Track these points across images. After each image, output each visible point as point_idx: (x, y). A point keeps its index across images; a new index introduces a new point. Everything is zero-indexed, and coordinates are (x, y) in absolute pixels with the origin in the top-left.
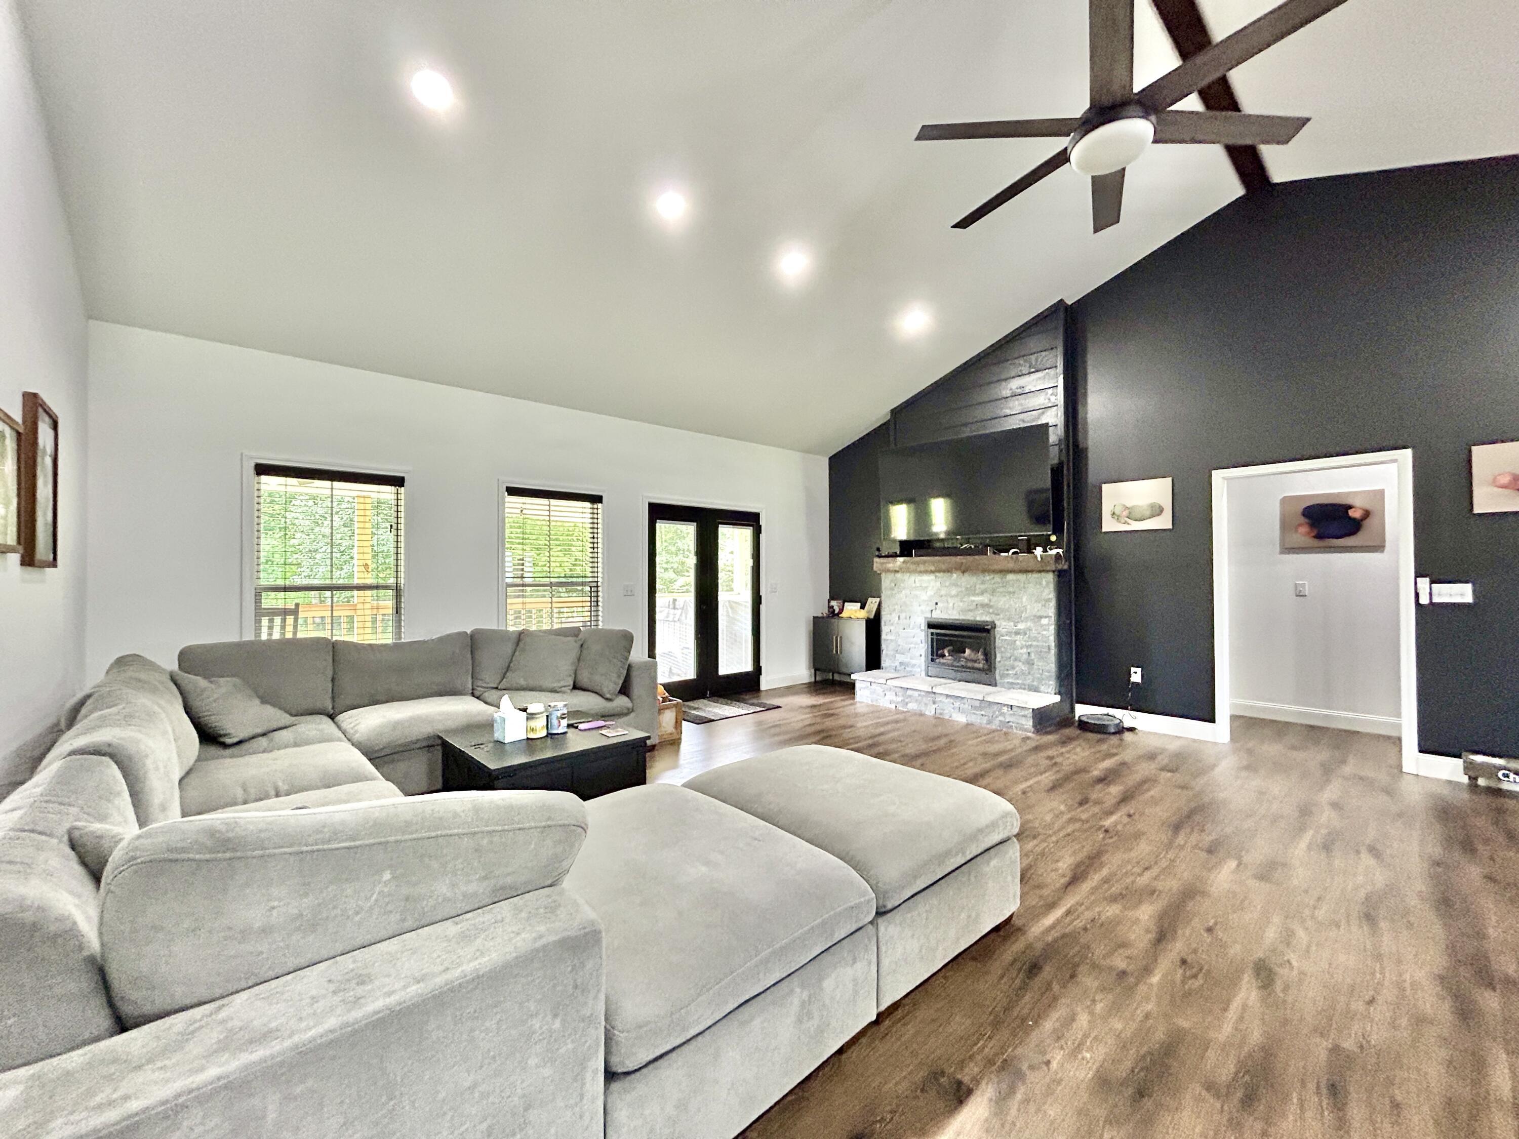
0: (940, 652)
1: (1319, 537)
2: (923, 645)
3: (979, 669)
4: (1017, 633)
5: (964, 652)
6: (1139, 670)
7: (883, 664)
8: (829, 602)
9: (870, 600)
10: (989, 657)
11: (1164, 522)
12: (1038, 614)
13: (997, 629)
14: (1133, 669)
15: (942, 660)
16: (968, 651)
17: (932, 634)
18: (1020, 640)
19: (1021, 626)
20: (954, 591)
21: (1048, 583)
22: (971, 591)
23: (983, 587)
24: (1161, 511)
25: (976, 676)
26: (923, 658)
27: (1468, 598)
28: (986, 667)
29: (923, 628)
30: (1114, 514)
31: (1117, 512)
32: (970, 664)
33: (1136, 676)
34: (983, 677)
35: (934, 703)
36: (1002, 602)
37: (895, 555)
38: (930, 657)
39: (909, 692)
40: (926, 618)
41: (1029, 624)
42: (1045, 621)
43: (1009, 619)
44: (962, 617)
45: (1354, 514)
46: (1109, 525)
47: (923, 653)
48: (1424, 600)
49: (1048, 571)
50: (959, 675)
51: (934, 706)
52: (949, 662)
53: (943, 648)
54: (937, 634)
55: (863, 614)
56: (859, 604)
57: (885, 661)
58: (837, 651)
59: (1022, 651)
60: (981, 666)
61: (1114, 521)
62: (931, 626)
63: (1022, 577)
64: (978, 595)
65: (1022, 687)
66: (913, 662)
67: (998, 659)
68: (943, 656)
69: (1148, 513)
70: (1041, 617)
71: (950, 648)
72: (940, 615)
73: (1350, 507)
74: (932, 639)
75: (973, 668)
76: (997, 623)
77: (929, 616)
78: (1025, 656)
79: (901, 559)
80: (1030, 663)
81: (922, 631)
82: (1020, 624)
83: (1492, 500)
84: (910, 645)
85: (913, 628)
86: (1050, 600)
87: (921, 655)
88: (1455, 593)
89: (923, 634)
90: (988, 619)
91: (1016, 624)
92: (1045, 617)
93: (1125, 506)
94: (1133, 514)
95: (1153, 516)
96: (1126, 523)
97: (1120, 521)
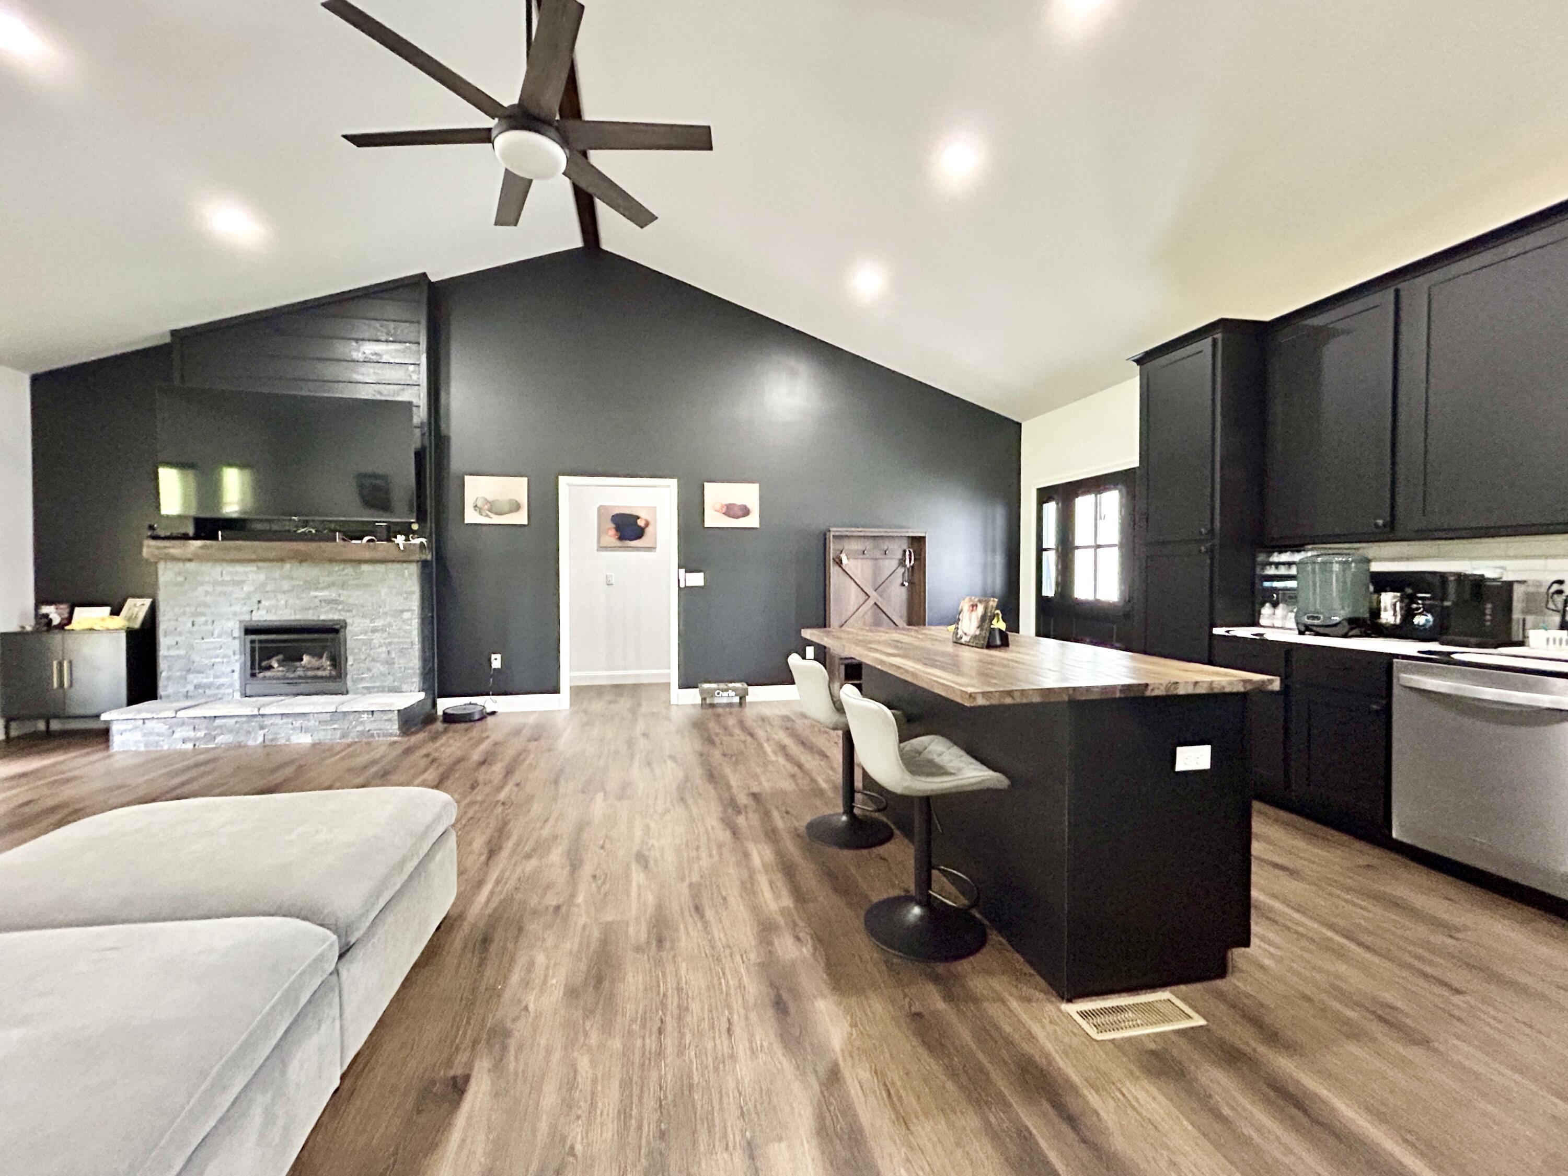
0: (264, 664)
1: (621, 538)
2: (237, 657)
3: (324, 678)
4: (374, 631)
5: (302, 660)
6: (498, 656)
7: (161, 691)
8: (37, 607)
9: (130, 602)
10: (338, 662)
11: (521, 518)
12: (400, 608)
13: (349, 628)
14: (493, 656)
15: (268, 674)
16: (306, 658)
17: (252, 642)
18: (377, 639)
19: (379, 623)
20: (286, 585)
21: (411, 575)
22: (312, 585)
23: (330, 579)
24: (517, 507)
25: (319, 686)
26: (236, 676)
27: (701, 583)
28: (334, 673)
29: (236, 633)
30: (476, 506)
31: (479, 504)
32: (310, 673)
33: (497, 662)
34: (331, 686)
35: (262, 728)
36: (353, 596)
37: (185, 537)
38: (249, 671)
39: (218, 722)
40: (241, 622)
41: (388, 619)
42: (406, 615)
43: (364, 616)
44: (299, 617)
45: (641, 523)
46: (471, 517)
47: (237, 667)
48: (682, 585)
49: (411, 562)
50: (295, 689)
51: (262, 732)
52: (280, 674)
53: (270, 658)
54: (260, 641)
55: (119, 622)
56: (107, 610)
57: (165, 685)
58: (61, 683)
59: (380, 650)
60: (325, 673)
61: (476, 514)
62: (248, 631)
63: (381, 568)
64: (323, 589)
65: (382, 690)
66: (223, 680)
67: (350, 662)
68: (270, 667)
69: (507, 508)
70: (402, 611)
71: (280, 657)
72: (263, 616)
73: (638, 518)
74: (253, 650)
75: (316, 677)
76: (348, 621)
77: (247, 617)
78: (384, 656)
79: (199, 543)
80: (390, 663)
81: (234, 638)
82: (377, 621)
83: (713, 519)
84: (213, 660)
85: (219, 636)
86: (413, 592)
87: (233, 671)
88: (696, 579)
89: (237, 642)
90: (336, 617)
91: (372, 621)
92: (408, 611)
93: (486, 499)
94: (494, 508)
95: (511, 511)
96: (487, 516)
97: (481, 513)
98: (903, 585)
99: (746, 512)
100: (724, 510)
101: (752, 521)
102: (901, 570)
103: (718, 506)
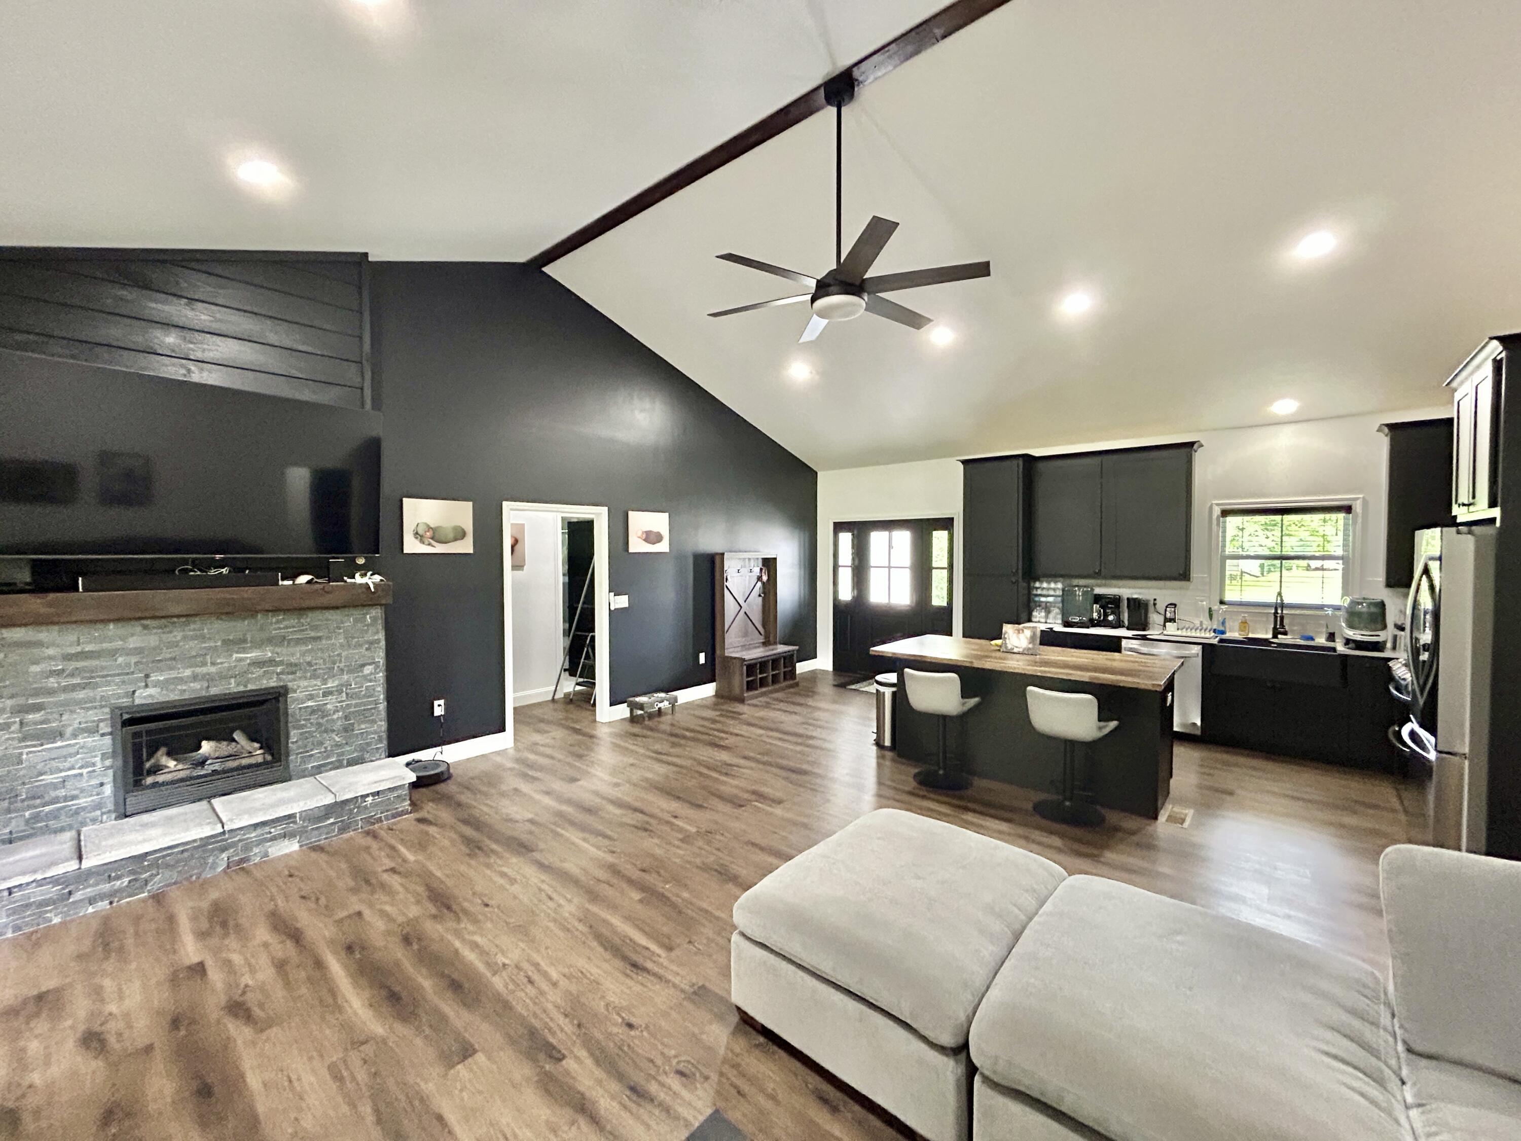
0: (144, 765)
2: (110, 762)
3: (257, 765)
4: (327, 693)
5: (201, 749)
10: (275, 742)
11: (466, 547)
12: (360, 662)
13: (291, 695)
14: (436, 703)
15: (160, 778)
18: (331, 703)
19: (333, 683)
20: (193, 649)
21: (374, 619)
22: (240, 643)
23: (261, 635)
24: (462, 535)
25: (249, 776)
26: (107, 790)
27: (626, 605)
28: (269, 758)
29: (105, 728)
30: (417, 533)
31: (421, 532)
33: (439, 710)
34: (264, 773)
36: (295, 654)
38: (131, 778)
40: (113, 710)
41: (345, 677)
42: (368, 670)
43: (314, 676)
44: (214, 691)
46: (411, 546)
47: (109, 778)
48: (612, 608)
49: (372, 607)
52: (182, 774)
53: (151, 755)
54: (149, 732)
59: (335, 717)
60: (260, 759)
61: (417, 542)
62: (127, 721)
64: (252, 648)
66: (82, 801)
67: (293, 739)
68: (157, 769)
69: (451, 536)
70: (363, 665)
71: (163, 750)
72: (158, 696)
74: (136, 748)
75: (235, 769)
76: (290, 685)
77: (125, 701)
78: (340, 723)
80: (348, 730)
81: (103, 735)
82: (330, 681)
83: (637, 545)
84: (63, 774)
85: (75, 736)
86: (378, 641)
87: (102, 784)
88: (622, 602)
89: (108, 740)
90: (273, 683)
91: (325, 682)
92: (370, 664)
93: (428, 526)
94: (436, 535)
95: (456, 539)
96: (429, 544)
97: (422, 542)
98: (760, 596)
99: (658, 538)
100: (644, 536)
101: (663, 547)
102: (759, 584)
103: (640, 534)
